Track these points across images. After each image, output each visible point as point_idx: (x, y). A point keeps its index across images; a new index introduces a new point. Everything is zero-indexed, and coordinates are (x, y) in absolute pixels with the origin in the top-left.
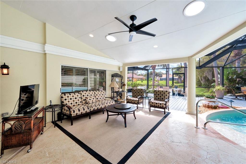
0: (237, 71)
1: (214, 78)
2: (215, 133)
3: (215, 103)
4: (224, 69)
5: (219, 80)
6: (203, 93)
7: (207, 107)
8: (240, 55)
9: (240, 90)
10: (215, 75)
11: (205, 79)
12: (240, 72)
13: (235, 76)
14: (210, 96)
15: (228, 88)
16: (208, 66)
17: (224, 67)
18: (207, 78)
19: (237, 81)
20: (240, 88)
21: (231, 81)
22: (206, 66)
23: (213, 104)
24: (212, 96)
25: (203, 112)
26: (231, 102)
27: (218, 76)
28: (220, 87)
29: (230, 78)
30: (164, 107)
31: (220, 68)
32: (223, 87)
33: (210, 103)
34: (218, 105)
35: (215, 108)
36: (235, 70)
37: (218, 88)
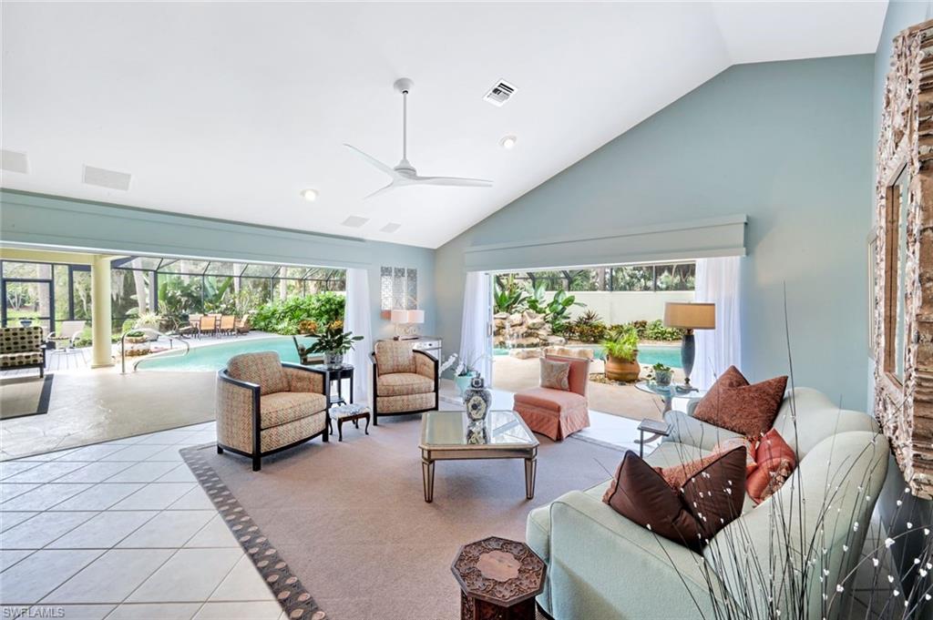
0: (183, 281)
1: (135, 293)
3: (144, 345)
4: (159, 275)
5: (148, 301)
9: (188, 320)
10: (137, 288)
13: (179, 291)
15: (166, 318)
16: (123, 266)
17: (159, 271)
19: (183, 303)
20: (188, 316)
21: (172, 302)
23: (141, 348)
25: (126, 361)
27: (144, 290)
28: (151, 316)
29: (169, 295)
30: (39, 362)
31: (150, 272)
32: (157, 315)
33: (135, 345)
34: (150, 347)
36: (179, 278)
37: (146, 319)
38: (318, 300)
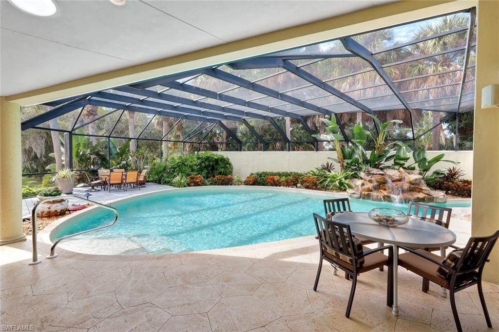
0: (92, 142)
1: (53, 152)
2: (72, 256)
3: (62, 204)
4: (73, 136)
5: (63, 158)
6: (30, 188)
7: (46, 217)
8: (95, 115)
9: (97, 175)
10: (54, 148)
11: (29, 157)
12: (96, 145)
13: (89, 150)
14: (52, 191)
15: (79, 172)
16: (41, 125)
17: (73, 132)
18: (33, 152)
19: (92, 160)
20: (96, 171)
21: (83, 159)
22: (37, 126)
23: (58, 207)
24: (55, 191)
25: (39, 228)
26: (88, 197)
27: (60, 150)
28: (66, 172)
29: (81, 153)
31: (65, 133)
32: (72, 171)
33: (53, 205)
34: (68, 206)
35: (62, 213)
36: (89, 140)
37: (63, 173)
38: (198, 158)
